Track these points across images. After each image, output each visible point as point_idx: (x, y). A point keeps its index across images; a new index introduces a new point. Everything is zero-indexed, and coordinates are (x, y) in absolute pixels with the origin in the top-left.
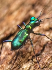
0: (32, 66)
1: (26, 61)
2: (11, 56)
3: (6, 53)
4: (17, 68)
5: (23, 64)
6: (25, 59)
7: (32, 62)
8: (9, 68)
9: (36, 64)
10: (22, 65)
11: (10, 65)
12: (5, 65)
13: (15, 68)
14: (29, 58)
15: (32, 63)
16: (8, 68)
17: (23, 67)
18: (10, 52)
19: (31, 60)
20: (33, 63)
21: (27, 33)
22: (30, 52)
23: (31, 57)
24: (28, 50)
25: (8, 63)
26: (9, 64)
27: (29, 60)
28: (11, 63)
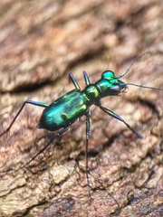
0: (73, 174)
1: (63, 158)
2: (33, 135)
3: (24, 122)
4: (37, 169)
5: (53, 164)
6: (61, 152)
7: (75, 167)
8: (21, 163)
9: (82, 175)
10: (51, 164)
11: (26, 155)
12: (13, 151)
13: (34, 166)
14: (71, 156)
15: (75, 170)
16: (18, 161)
17: (51, 172)
18: (32, 124)
19: (74, 162)
20: (78, 170)
21: (84, 103)
22: (77, 139)
23: (77, 153)
24: (74, 133)
25: (22, 149)
26: (22, 153)
27: (69, 159)
28: (27, 151)
